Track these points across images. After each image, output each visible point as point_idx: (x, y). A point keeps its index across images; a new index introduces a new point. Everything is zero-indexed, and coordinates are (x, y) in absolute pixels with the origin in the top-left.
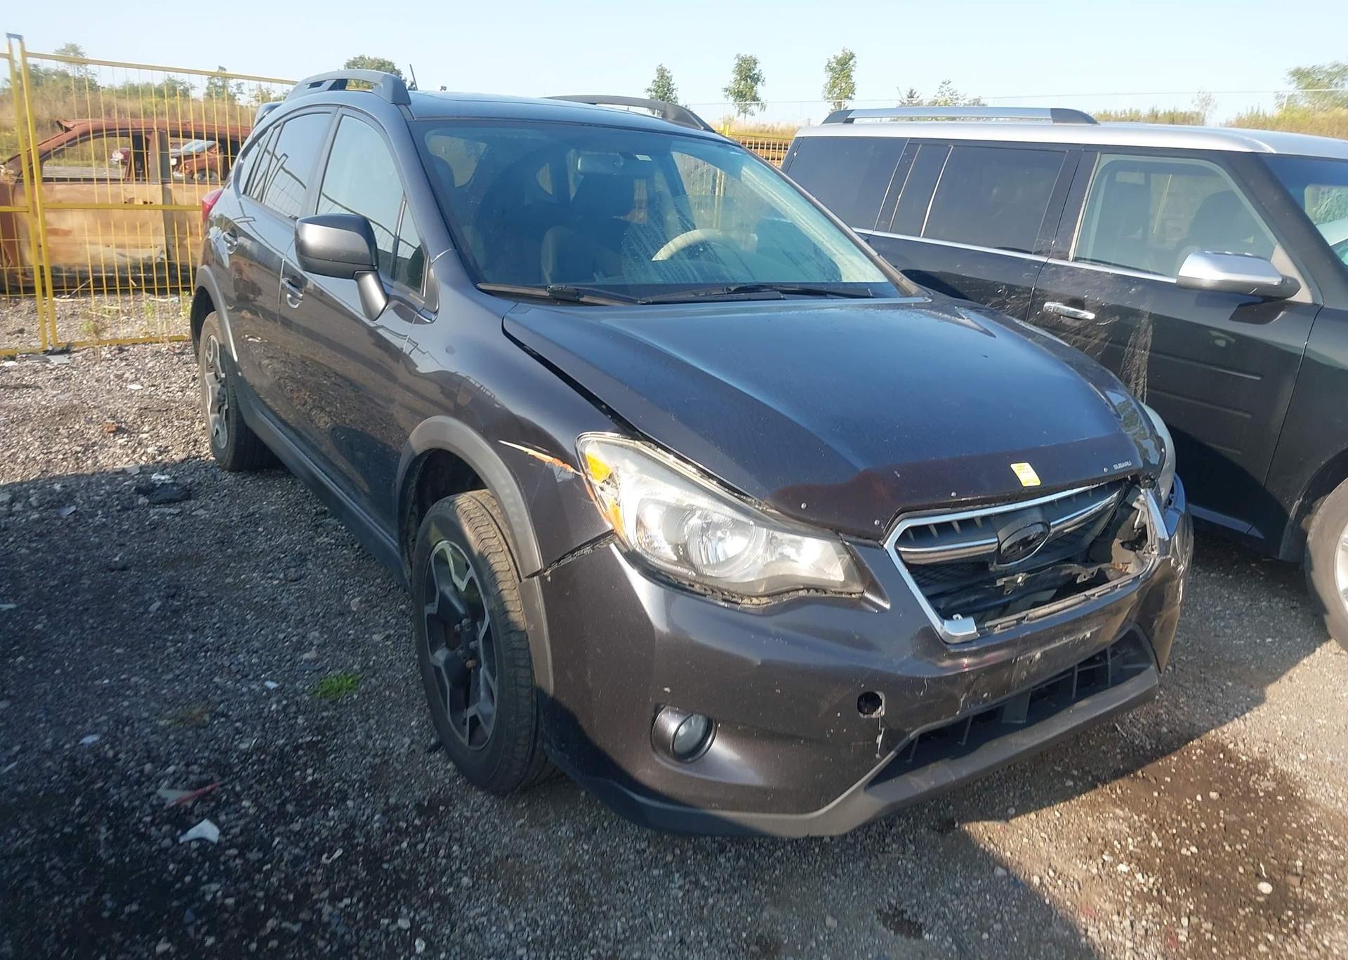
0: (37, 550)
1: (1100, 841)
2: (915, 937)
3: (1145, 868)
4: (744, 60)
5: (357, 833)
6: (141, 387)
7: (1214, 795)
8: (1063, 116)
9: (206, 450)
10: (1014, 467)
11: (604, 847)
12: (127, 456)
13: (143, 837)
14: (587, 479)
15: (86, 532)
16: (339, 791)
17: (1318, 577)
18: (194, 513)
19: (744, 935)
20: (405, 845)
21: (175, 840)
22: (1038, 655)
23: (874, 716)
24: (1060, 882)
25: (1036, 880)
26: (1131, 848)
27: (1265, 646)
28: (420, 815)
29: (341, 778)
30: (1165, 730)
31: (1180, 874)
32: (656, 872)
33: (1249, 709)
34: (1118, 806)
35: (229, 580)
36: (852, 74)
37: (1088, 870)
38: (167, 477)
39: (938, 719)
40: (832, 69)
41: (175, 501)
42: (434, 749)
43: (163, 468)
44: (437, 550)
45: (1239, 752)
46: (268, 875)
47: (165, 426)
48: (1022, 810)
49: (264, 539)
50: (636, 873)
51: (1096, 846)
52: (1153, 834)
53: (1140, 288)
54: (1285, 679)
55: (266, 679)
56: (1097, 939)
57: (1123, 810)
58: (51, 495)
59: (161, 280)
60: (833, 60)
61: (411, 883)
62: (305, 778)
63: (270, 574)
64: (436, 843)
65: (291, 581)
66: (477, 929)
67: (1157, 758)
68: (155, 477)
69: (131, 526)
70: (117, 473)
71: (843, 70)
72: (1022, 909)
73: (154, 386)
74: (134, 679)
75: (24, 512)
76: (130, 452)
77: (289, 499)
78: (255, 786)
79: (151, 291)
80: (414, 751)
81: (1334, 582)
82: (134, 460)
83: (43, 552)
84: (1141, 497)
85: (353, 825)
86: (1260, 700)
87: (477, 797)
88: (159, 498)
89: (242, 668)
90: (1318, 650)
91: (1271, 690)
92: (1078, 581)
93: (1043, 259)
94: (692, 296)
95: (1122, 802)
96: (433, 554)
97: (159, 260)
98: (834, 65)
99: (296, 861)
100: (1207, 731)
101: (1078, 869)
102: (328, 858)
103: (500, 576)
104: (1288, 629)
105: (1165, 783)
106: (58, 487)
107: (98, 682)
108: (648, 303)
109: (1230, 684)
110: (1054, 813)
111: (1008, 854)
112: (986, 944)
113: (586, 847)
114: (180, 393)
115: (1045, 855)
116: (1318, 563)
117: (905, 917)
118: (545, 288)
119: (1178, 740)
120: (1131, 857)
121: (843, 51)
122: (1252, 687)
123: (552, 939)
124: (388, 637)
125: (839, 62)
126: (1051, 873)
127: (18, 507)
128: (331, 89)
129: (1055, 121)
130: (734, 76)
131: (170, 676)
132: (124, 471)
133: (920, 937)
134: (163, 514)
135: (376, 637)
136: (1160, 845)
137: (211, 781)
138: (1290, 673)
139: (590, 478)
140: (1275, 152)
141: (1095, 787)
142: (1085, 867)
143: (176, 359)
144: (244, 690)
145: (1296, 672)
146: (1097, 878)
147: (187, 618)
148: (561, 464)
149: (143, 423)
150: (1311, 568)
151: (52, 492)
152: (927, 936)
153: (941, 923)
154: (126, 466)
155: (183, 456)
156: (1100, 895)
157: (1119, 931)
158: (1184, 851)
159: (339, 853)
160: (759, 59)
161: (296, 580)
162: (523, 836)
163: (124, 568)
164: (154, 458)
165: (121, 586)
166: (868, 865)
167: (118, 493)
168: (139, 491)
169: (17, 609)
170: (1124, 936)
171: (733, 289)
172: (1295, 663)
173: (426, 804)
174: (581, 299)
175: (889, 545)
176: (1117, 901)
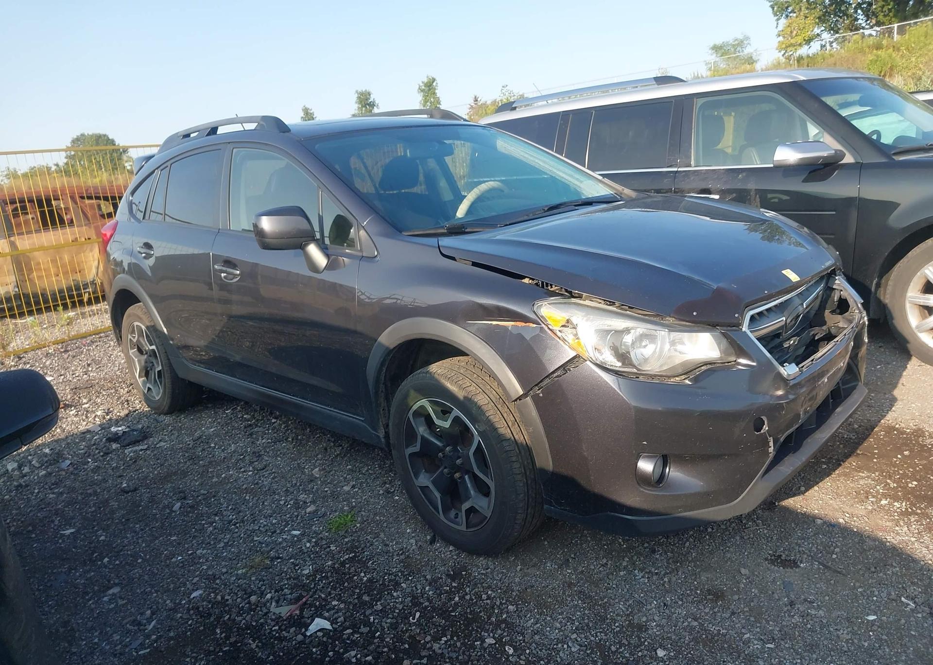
0: (62, 493)
1: (862, 492)
2: (796, 567)
3: (896, 499)
4: (362, 94)
5: (422, 601)
6: (53, 378)
7: (906, 453)
8: (664, 80)
9: (140, 405)
10: (784, 272)
11: (580, 569)
12: (84, 420)
13: (281, 639)
14: (549, 328)
15: (87, 474)
16: (390, 581)
17: (898, 323)
18: (158, 446)
19: (699, 592)
20: (457, 599)
21: (305, 636)
22: (826, 380)
23: (762, 432)
24: (855, 519)
25: (841, 521)
26: (881, 491)
27: (878, 370)
28: (453, 580)
29: (386, 574)
30: (856, 426)
31: (915, 497)
32: (622, 573)
33: (892, 406)
34: (859, 472)
35: (215, 480)
36: (436, 91)
37: (866, 509)
38: (123, 427)
39: (792, 427)
40: (422, 91)
41: (139, 442)
42: (432, 542)
43: (117, 423)
44: (415, 407)
45: (903, 428)
46: (382, 638)
47: (97, 397)
48: (809, 487)
49: (220, 450)
50: (610, 577)
51: (864, 495)
52: (888, 481)
53: (744, 174)
54: (900, 385)
55: (289, 531)
56: (895, 542)
57: (864, 473)
58: (46, 457)
59: (19, 307)
60: (421, 84)
61: (476, 618)
62: (361, 580)
63: (243, 470)
64: (476, 593)
65: (260, 470)
66: (538, 631)
67: (862, 442)
68: (113, 429)
69: (118, 463)
70: (84, 433)
71: (430, 90)
72: (844, 538)
73: (61, 375)
74: (198, 552)
75: (33, 472)
76: (84, 418)
77: (219, 423)
78: (332, 592)
79: (13, 316)
80: (420, 546)
81: (908, 324)
82: (90, 422)
83: (67, 494)
84: (837, 282)
85: (414, 597)
86: (894, 400)
87: (482, 561)
88: (126, 442)
89: (268, 528)
90: (908, 366)
91: (896, 393)
92: (816, 338)
93: (675, 169)
94: (526, 218)
95: (860, 469)
96: (411, 412)
97: (14, 293)
98: (423, 87)
99: (394, 626)
100: (879, 422)
101: (860, 509)
102: (413, 619)
103: (485, 408)
104: (884, 359)
105: (875, 454)
106: (47, 451)
107: (174, 560)
108: (507, 225)
109: (873, 395)
110: (827, 483)
111: (816, 511)
112: (837, 560)
113: (570, 571)
114: (85, 376)
115: (837, 507)
116: (896, 314)
117: (782, 558)
118: (443, 227)
119: (867, 431)
120: (885, 496)
121: (428, 77)
122: (885, 394)
123: (588, 625)
124: (353, 487)
125: (426, 85)
126: (847, 515)
127: (26, 470)
128: (207, 135)
129: (658, 85)
130: (357, 105)
131: (222, 545)
132: (88, 431)
133: (798, 567)
134: (135, 451)
135: (346, 488)
136: (895, 485)
137: (302, 597)
138: (901, 382)
139: (550, 327)
140: (805, 79)
141: (840, 465)
142: (863, 507)
143: (66, 356)
144: (280, 540)
145: (903, 380)
146: (873, 511)
147: (203, 509)
148: (523, 324)
149: (79, 397)
150: (892, 318)
151: (46, 455)
152: (802, 565)
153: (805, 556)
154: (87, 427)
155: (126, 412)
156: (881, 519)
157: (904, 534)
158: (910, 485)
159: (418, 615)
160: (372, 91)
161: (263, 469)
162: (526, 575)
163: (135, 490)
164: (104, 418)
165: (141, 501)
166: (742, 537)
167: (94, 445)
168: (110, 440)
169: (78, 531)
170: (907, 536)
171: (546, 209)
172: (900, 376)
173: (452, 573)
174: (466, 230)
175: (745, 328)
176: (893, 520)
